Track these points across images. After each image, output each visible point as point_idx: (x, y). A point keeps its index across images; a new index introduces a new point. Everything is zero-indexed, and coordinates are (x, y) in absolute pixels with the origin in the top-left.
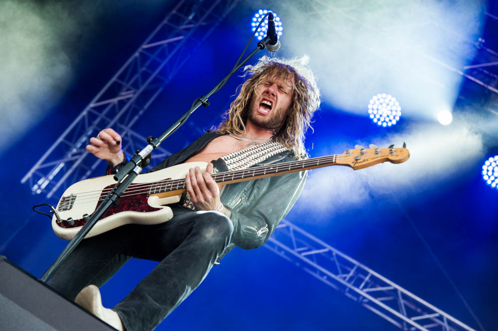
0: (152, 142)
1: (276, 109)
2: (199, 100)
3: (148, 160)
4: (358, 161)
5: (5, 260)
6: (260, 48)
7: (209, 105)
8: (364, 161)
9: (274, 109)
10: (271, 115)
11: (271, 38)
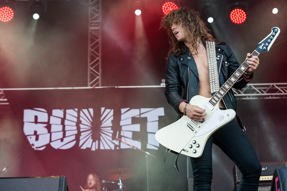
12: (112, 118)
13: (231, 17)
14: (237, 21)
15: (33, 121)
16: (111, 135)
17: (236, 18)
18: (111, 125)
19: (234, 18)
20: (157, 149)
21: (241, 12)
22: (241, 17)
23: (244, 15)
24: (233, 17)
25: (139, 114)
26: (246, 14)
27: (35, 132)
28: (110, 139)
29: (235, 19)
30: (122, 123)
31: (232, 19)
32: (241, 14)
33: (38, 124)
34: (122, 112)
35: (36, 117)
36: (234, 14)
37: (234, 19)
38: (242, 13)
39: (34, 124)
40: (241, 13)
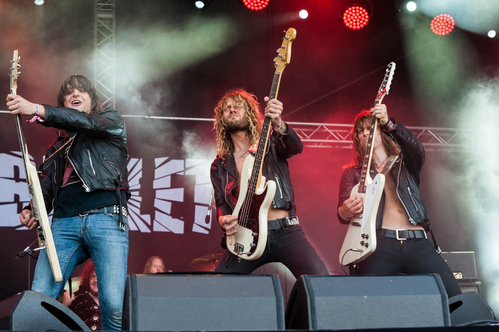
12: (140, 175)
13: (345, 18)
14: (353, 25)
15: (13, 176)
16: (138, 205)
17: (352, 20)
18: (139, 187)
19: (349, 19)
20: (207, 232)
21: (362, 11)
22: (360, 20)
23: (365, 15)
24: (347, 18)
25: (182, 169)
26: (368, 15)
27: (17, 197)
28: (138, 211)
29: (351, 22)
30: (156, 184)
31: (346, 21)
32: (360, 15)
33: (21, 183)
34: (157, 165)
35: (16, 169)
36: (351, 13)
37: (348, 22)
38: (363, 13)
39: (14, 181)
40: (361, 13)
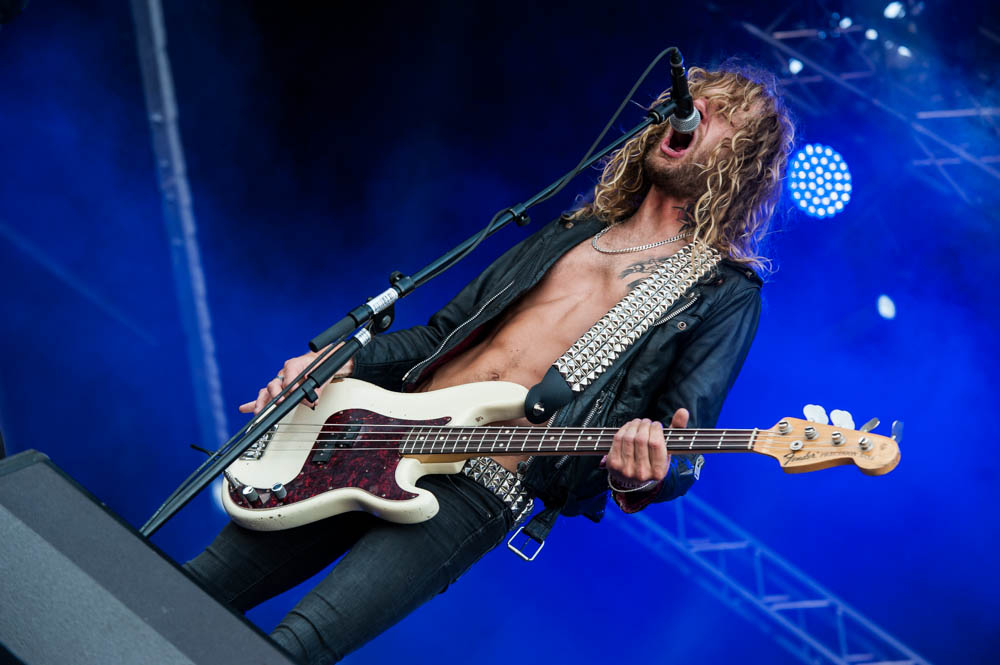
0: (397, 284)
1: (699, 149)
2: (509, 211)
3: (387, 319)
4: (797, 455)
5: (45, 462)
6: (651, 120)
7: (528, 222)
8: (807, 457)
9: (696, 149)
10: (686, 160)
11: (676, 103)
